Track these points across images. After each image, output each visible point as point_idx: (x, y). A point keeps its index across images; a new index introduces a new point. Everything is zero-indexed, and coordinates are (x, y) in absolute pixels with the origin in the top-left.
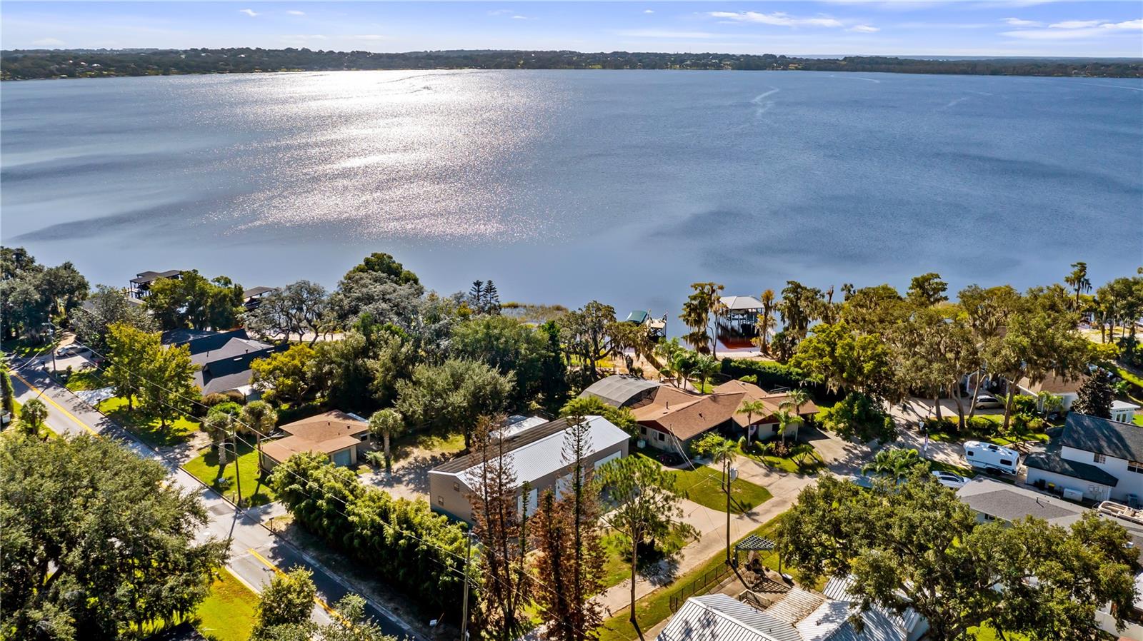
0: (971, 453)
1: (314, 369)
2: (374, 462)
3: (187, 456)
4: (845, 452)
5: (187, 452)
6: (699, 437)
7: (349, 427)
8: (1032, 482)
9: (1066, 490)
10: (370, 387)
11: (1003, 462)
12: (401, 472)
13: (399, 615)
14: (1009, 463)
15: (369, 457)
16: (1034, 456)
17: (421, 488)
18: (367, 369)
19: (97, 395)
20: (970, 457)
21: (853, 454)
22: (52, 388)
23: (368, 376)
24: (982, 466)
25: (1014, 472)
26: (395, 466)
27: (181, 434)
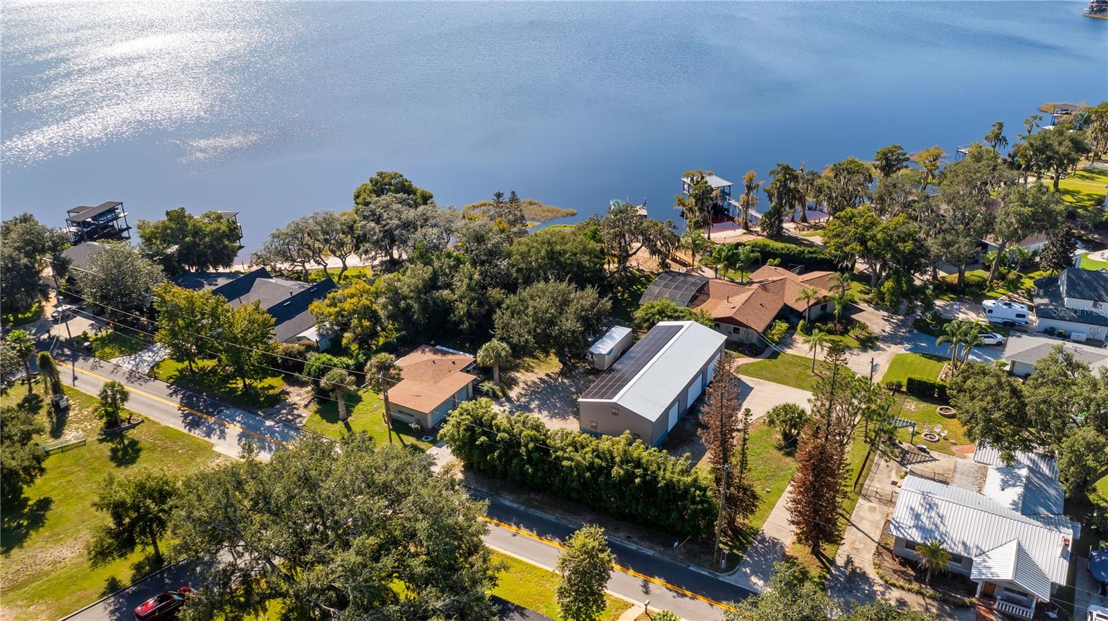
0: (990, 311)
1: (390, 307)
2: (491, 394)
3: (299, 416)
4: (887, 323)
5: (296, 412)
6: (770, 327)
7: (453, 363)
8: (1042, 330)
9: (1073, 334)
10: (453, 318)
11: (1018, 316)
12: (523, 400)
13: (636, 543)
14: (1024, 316)
15: (485, 389)
16: (1042, 307)
17: (556, 414)
18: (443, 301)
19: (143, 361)
20: (990, 315)
21: (893, 323)
22: (81, 361)
23: (448, 308)
24: (999, 321)
25: (1026, 323)
26: (513, 394)
27: (271, 392)
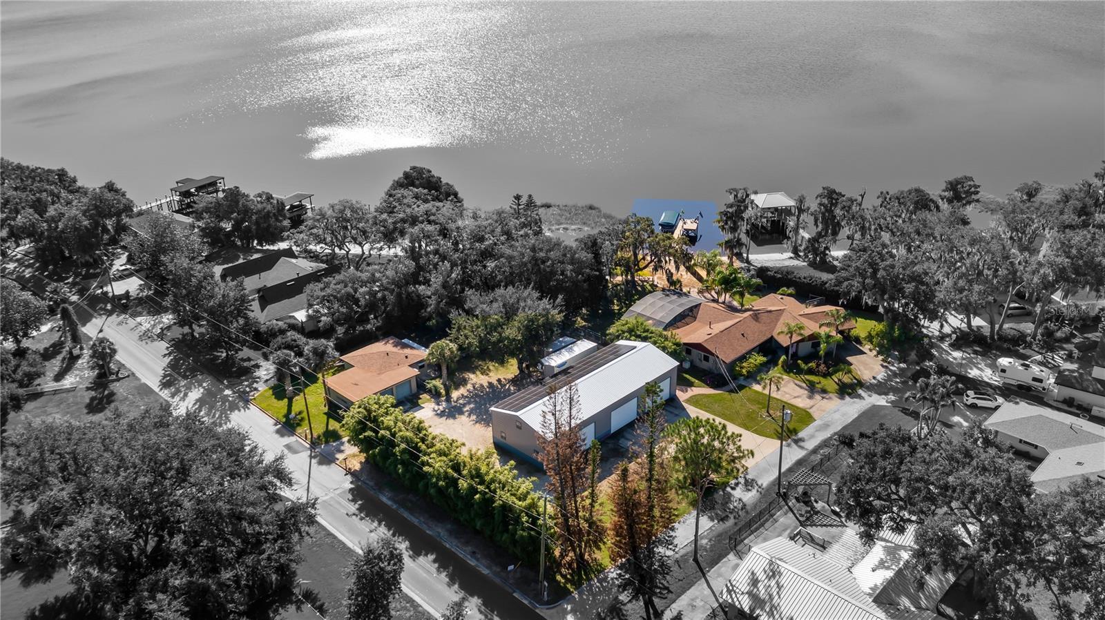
0: (1003, 371)
2: (433, 391)
3: (256, 389)
4: (883, 370)
5: (255, 385)
6: (743, 358)
7: (406, 357)
11: (1035, 379)
12: (461, 401)
13: (477, 560)
14: (1040, 381)
15: (429, 386)
16: (1067, 373)
17: (483, 420)
18: (419, 296)
19: (160, 322)
20: (1003, 374)
21: (891, 370)
22: (114, 316)
23: (420, 303)
24: (1013, 382)
25: (1044, 389)
26: (455, 394)
